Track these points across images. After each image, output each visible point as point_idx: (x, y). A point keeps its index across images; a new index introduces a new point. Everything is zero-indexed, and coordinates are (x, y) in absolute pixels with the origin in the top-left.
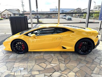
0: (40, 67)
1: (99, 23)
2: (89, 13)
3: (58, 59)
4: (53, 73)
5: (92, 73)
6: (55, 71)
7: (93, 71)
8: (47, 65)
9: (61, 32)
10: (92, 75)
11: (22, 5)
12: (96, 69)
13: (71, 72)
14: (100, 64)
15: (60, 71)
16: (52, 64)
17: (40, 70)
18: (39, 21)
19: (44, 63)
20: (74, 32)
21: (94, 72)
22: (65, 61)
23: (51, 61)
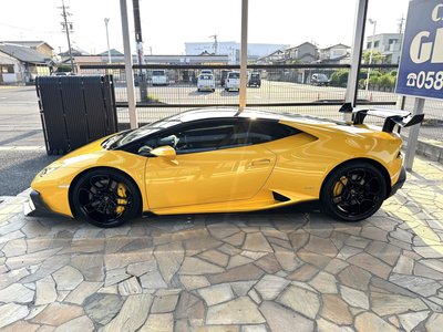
0: (205, 264)
1: (394, 104)
2: (360, 66)
3: (266, 237)
4: (259, 280)
5: (391, 273)
6: (266, 273)
7: (393, 267)
8: (230, 256)
9: (269, 137)
10: (392, 279)
11: (65, 25)
12: (402, 260)
13: (322, 273)
14: (413, 245)
15: (282, 273)
16: (248, 253)
17: (209, 272)
18: (149, 95)
19: (216, 249)
20: (317, 139)
21: (398, 269)
22: (290, 242)
23: (240, 244)
